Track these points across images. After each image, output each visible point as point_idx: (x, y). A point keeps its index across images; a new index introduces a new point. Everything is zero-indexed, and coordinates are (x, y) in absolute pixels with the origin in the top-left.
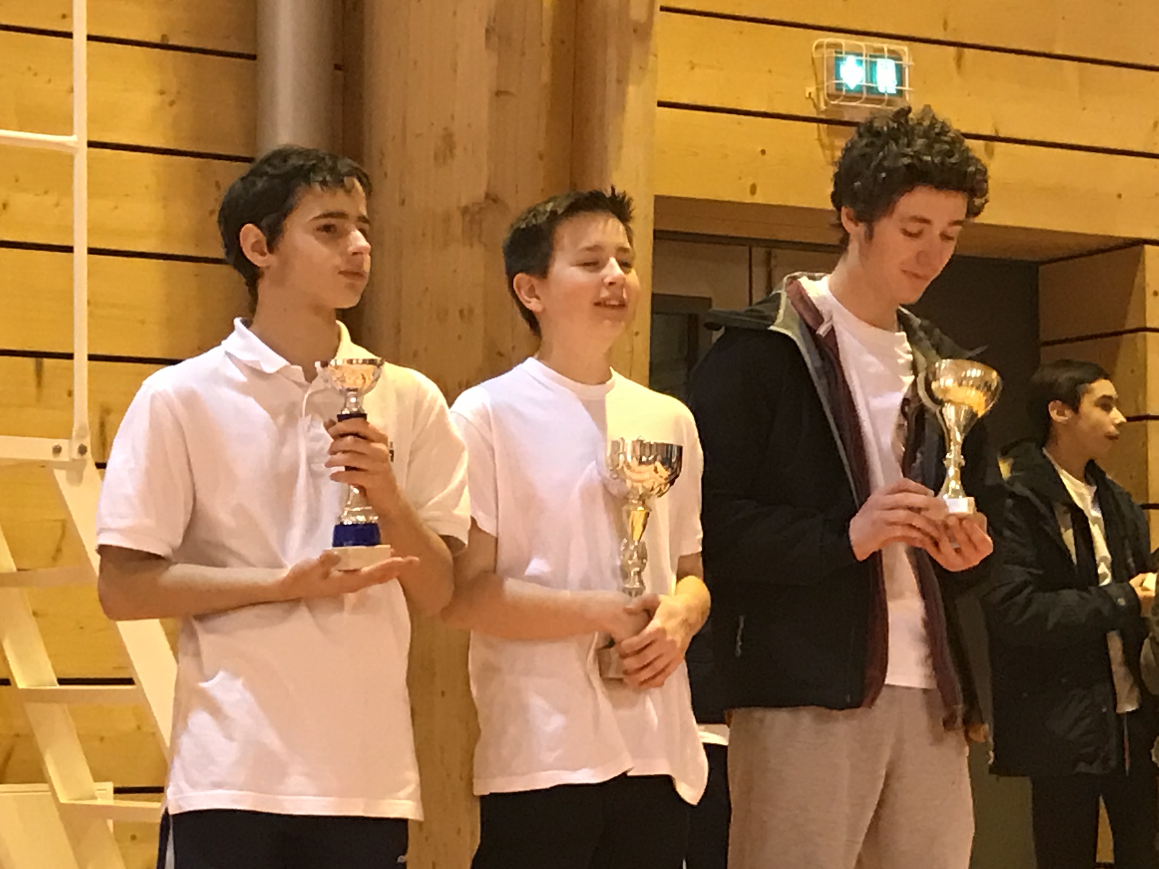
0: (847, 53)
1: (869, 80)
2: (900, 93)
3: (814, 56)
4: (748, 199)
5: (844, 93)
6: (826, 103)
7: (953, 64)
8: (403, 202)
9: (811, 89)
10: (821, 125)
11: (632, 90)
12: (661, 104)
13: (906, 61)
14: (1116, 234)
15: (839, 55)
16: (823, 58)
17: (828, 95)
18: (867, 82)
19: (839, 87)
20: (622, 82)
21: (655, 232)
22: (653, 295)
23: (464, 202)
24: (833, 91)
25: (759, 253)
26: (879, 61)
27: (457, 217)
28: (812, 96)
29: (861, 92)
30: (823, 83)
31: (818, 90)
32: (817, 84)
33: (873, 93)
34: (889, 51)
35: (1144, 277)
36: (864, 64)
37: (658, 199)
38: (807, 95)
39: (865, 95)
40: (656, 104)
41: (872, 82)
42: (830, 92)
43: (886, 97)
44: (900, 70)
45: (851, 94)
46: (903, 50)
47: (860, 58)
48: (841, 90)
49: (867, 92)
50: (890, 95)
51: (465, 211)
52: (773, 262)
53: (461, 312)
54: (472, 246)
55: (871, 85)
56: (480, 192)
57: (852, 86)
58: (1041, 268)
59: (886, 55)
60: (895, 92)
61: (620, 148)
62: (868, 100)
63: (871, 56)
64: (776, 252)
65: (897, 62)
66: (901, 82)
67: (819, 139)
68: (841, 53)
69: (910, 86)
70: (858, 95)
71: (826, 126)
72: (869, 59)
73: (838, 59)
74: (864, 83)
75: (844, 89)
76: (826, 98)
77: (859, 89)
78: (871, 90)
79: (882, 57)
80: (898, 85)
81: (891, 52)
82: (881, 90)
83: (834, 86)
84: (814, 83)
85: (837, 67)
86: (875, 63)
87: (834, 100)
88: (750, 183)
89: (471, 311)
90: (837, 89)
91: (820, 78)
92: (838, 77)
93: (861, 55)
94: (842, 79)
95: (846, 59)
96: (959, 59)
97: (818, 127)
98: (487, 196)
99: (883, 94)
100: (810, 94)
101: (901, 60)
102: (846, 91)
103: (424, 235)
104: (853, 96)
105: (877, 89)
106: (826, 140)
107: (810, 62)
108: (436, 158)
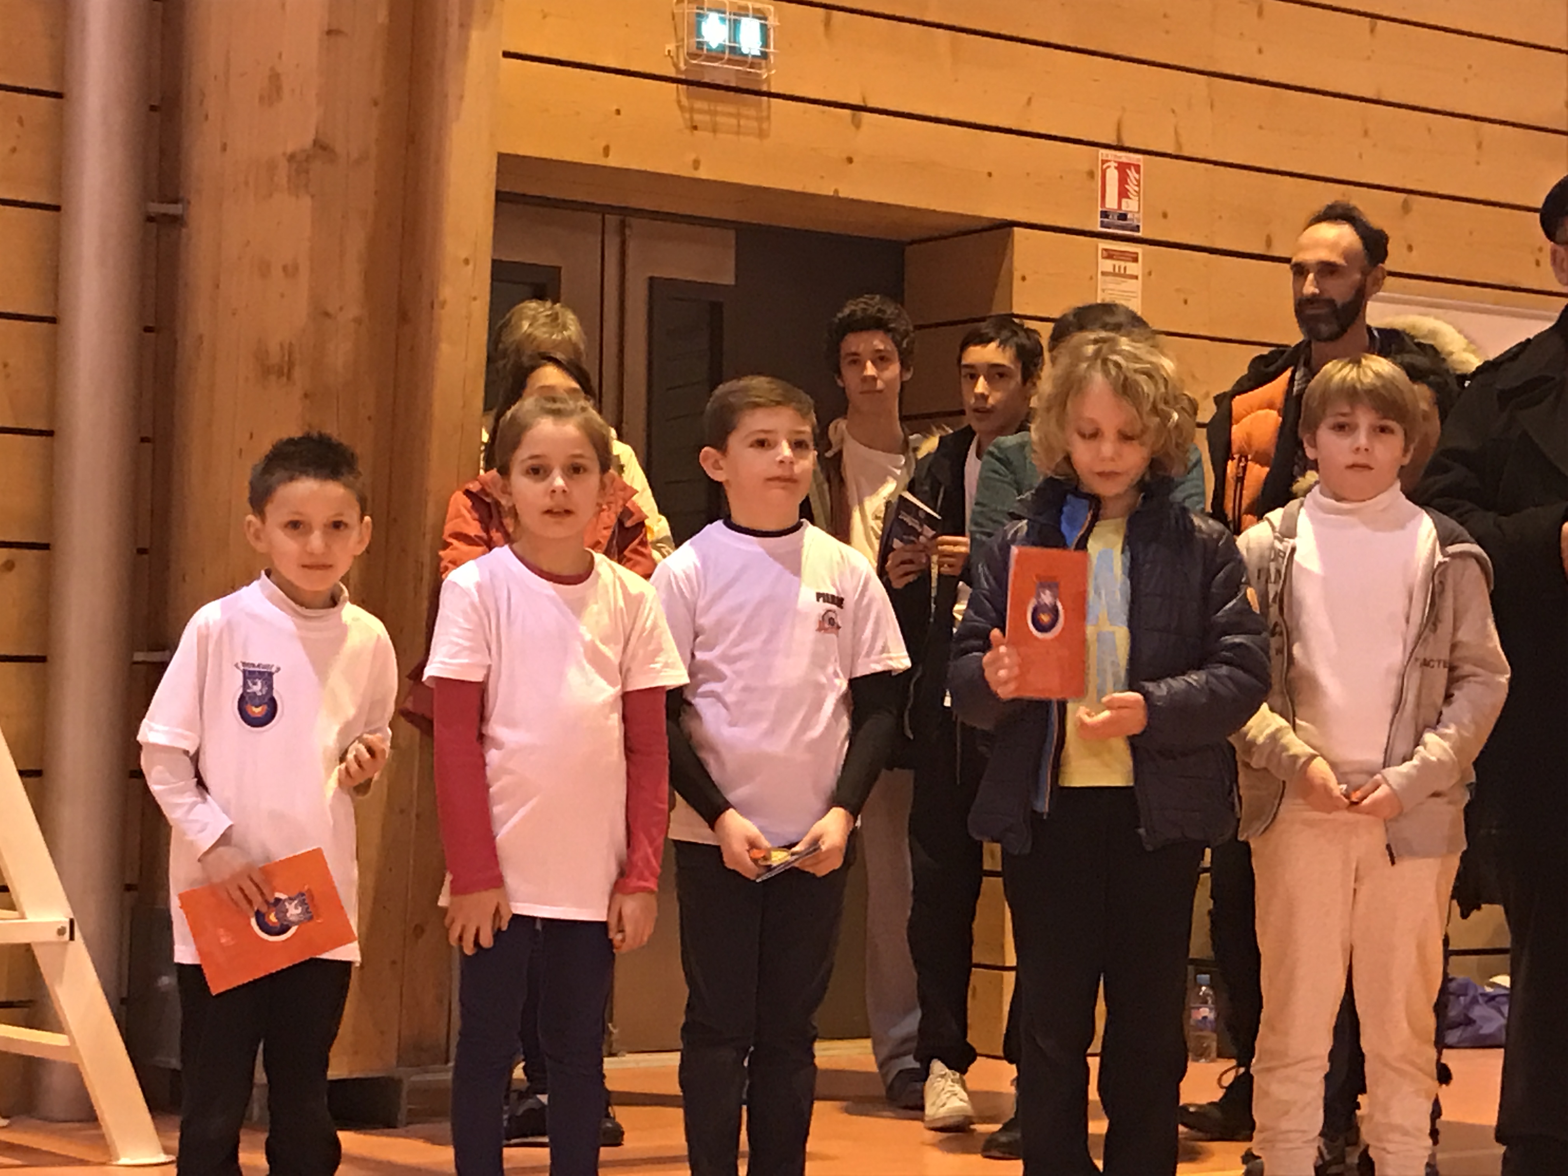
0: (710, 10)
1: (732, 40)
2: (764, 55)
3: (675, 11)
4: (601, 161)
5: (705, 52)
6: (686, 63)
7: (821, 28)
8: (224, 148)
9: (671, 47)
10: (680, 86)
11: (475, 35)
12: (506, 55)
13: (772, 22)
14: (985, 215)
15: (701, 11)
16: (683, 14)
17: (688, 54)
18: (730, 42)
19: (700, 45)
20: (464, 26)
21: (498, 193)
22: (494, 262)
23: (290, 149)
24: (694, 49)
25: (612, 220)
26: (744, 20)
27: (283, 164)
28: (672, 54)
29: (724, 52)
30: (683, 40)
31: (678, 47)
32: (677, 41)
33: (735, 53)
34: (754, 9)
35: (1012, 263)
36: (727, 22)
37: (502, 158)
38: (667, 53)
39: (727, 56)
40: (501, 54)
41: (735, 42)
42: (690, 51)
43: (750, 59)
44: (764, 29)
45: (714, 54)
46: (769, 9)
47: (723, 15)
48: (702, 49)
49: (730, 53)
50: (754, 56)
51: (292, 158)
52: (628, 232)
53: (285, 268)
54: (297, 197)
55: (732, 45)
56: (307, 141)
57: (714, 45)
58: (909, 249)
59: (751, 12)
60: (758, 54)
61: (461, 97)
62: (729, 62)
63: (735, 14)
64: (633, 221)
65: (763, 22)
66: (765, 43)
67: (679, 102)
68: (702, 9)
69: (775, 48)
70: (721, 55)
71: (685, 87)
72: (733, 17)
73: (699, 15)
74: (727, 43)
75: (705, 47)
76: (687, 58)
77: (722, 48)
78: (733, 50)
79: (747, 16)
80: (762, 47)
81: (756, 10)
82: (745, 51)
83: (695, 45)
84: (673, 39)
85: (699, 24)
86: (739, 22)
87: (695, 59)
88: (603, 144)
89: (296, 268)
90: (698, 48)
91: (680, 34)
92: (699, 34)
93: (724, 13)
94: (703, 37)
95: (707, 16)
96: (827, 23)
97: (677, 87)
98: (315, 142)
99: (746, 55)
100: (669, 51)
101: (765, 19)
102: (707, 50)
103: (247, 183)
104: (715, 56)
105: (740, 49)
106: (685, 101)
107: (671, 18)
108: (261, 98)
